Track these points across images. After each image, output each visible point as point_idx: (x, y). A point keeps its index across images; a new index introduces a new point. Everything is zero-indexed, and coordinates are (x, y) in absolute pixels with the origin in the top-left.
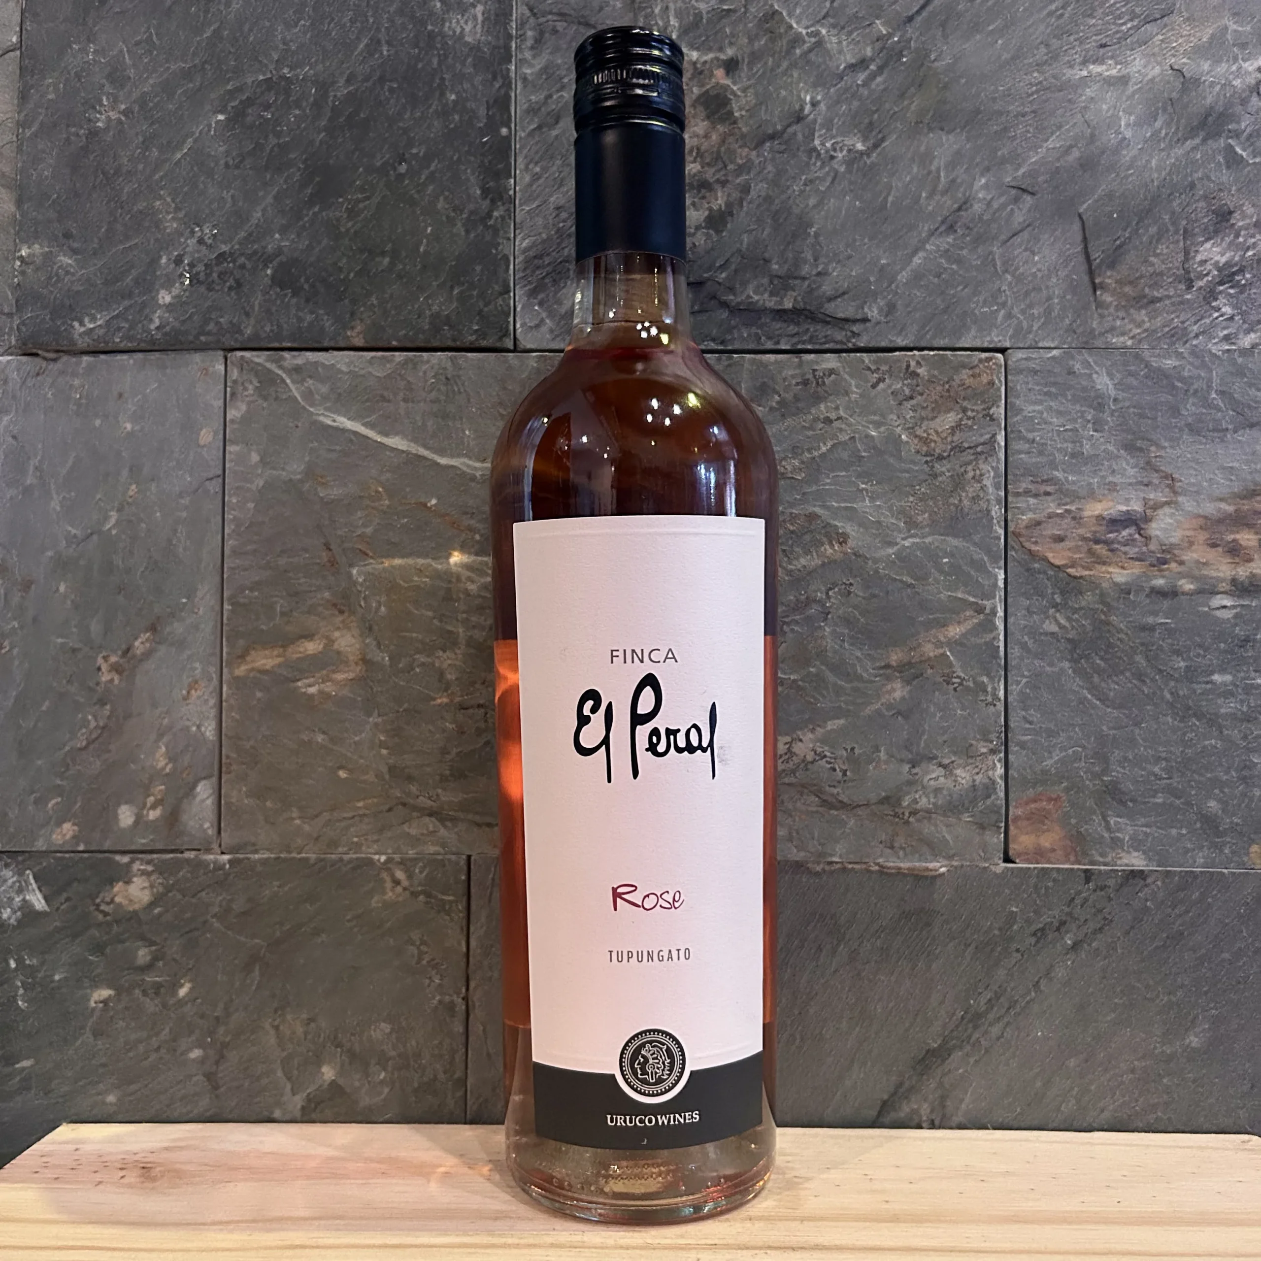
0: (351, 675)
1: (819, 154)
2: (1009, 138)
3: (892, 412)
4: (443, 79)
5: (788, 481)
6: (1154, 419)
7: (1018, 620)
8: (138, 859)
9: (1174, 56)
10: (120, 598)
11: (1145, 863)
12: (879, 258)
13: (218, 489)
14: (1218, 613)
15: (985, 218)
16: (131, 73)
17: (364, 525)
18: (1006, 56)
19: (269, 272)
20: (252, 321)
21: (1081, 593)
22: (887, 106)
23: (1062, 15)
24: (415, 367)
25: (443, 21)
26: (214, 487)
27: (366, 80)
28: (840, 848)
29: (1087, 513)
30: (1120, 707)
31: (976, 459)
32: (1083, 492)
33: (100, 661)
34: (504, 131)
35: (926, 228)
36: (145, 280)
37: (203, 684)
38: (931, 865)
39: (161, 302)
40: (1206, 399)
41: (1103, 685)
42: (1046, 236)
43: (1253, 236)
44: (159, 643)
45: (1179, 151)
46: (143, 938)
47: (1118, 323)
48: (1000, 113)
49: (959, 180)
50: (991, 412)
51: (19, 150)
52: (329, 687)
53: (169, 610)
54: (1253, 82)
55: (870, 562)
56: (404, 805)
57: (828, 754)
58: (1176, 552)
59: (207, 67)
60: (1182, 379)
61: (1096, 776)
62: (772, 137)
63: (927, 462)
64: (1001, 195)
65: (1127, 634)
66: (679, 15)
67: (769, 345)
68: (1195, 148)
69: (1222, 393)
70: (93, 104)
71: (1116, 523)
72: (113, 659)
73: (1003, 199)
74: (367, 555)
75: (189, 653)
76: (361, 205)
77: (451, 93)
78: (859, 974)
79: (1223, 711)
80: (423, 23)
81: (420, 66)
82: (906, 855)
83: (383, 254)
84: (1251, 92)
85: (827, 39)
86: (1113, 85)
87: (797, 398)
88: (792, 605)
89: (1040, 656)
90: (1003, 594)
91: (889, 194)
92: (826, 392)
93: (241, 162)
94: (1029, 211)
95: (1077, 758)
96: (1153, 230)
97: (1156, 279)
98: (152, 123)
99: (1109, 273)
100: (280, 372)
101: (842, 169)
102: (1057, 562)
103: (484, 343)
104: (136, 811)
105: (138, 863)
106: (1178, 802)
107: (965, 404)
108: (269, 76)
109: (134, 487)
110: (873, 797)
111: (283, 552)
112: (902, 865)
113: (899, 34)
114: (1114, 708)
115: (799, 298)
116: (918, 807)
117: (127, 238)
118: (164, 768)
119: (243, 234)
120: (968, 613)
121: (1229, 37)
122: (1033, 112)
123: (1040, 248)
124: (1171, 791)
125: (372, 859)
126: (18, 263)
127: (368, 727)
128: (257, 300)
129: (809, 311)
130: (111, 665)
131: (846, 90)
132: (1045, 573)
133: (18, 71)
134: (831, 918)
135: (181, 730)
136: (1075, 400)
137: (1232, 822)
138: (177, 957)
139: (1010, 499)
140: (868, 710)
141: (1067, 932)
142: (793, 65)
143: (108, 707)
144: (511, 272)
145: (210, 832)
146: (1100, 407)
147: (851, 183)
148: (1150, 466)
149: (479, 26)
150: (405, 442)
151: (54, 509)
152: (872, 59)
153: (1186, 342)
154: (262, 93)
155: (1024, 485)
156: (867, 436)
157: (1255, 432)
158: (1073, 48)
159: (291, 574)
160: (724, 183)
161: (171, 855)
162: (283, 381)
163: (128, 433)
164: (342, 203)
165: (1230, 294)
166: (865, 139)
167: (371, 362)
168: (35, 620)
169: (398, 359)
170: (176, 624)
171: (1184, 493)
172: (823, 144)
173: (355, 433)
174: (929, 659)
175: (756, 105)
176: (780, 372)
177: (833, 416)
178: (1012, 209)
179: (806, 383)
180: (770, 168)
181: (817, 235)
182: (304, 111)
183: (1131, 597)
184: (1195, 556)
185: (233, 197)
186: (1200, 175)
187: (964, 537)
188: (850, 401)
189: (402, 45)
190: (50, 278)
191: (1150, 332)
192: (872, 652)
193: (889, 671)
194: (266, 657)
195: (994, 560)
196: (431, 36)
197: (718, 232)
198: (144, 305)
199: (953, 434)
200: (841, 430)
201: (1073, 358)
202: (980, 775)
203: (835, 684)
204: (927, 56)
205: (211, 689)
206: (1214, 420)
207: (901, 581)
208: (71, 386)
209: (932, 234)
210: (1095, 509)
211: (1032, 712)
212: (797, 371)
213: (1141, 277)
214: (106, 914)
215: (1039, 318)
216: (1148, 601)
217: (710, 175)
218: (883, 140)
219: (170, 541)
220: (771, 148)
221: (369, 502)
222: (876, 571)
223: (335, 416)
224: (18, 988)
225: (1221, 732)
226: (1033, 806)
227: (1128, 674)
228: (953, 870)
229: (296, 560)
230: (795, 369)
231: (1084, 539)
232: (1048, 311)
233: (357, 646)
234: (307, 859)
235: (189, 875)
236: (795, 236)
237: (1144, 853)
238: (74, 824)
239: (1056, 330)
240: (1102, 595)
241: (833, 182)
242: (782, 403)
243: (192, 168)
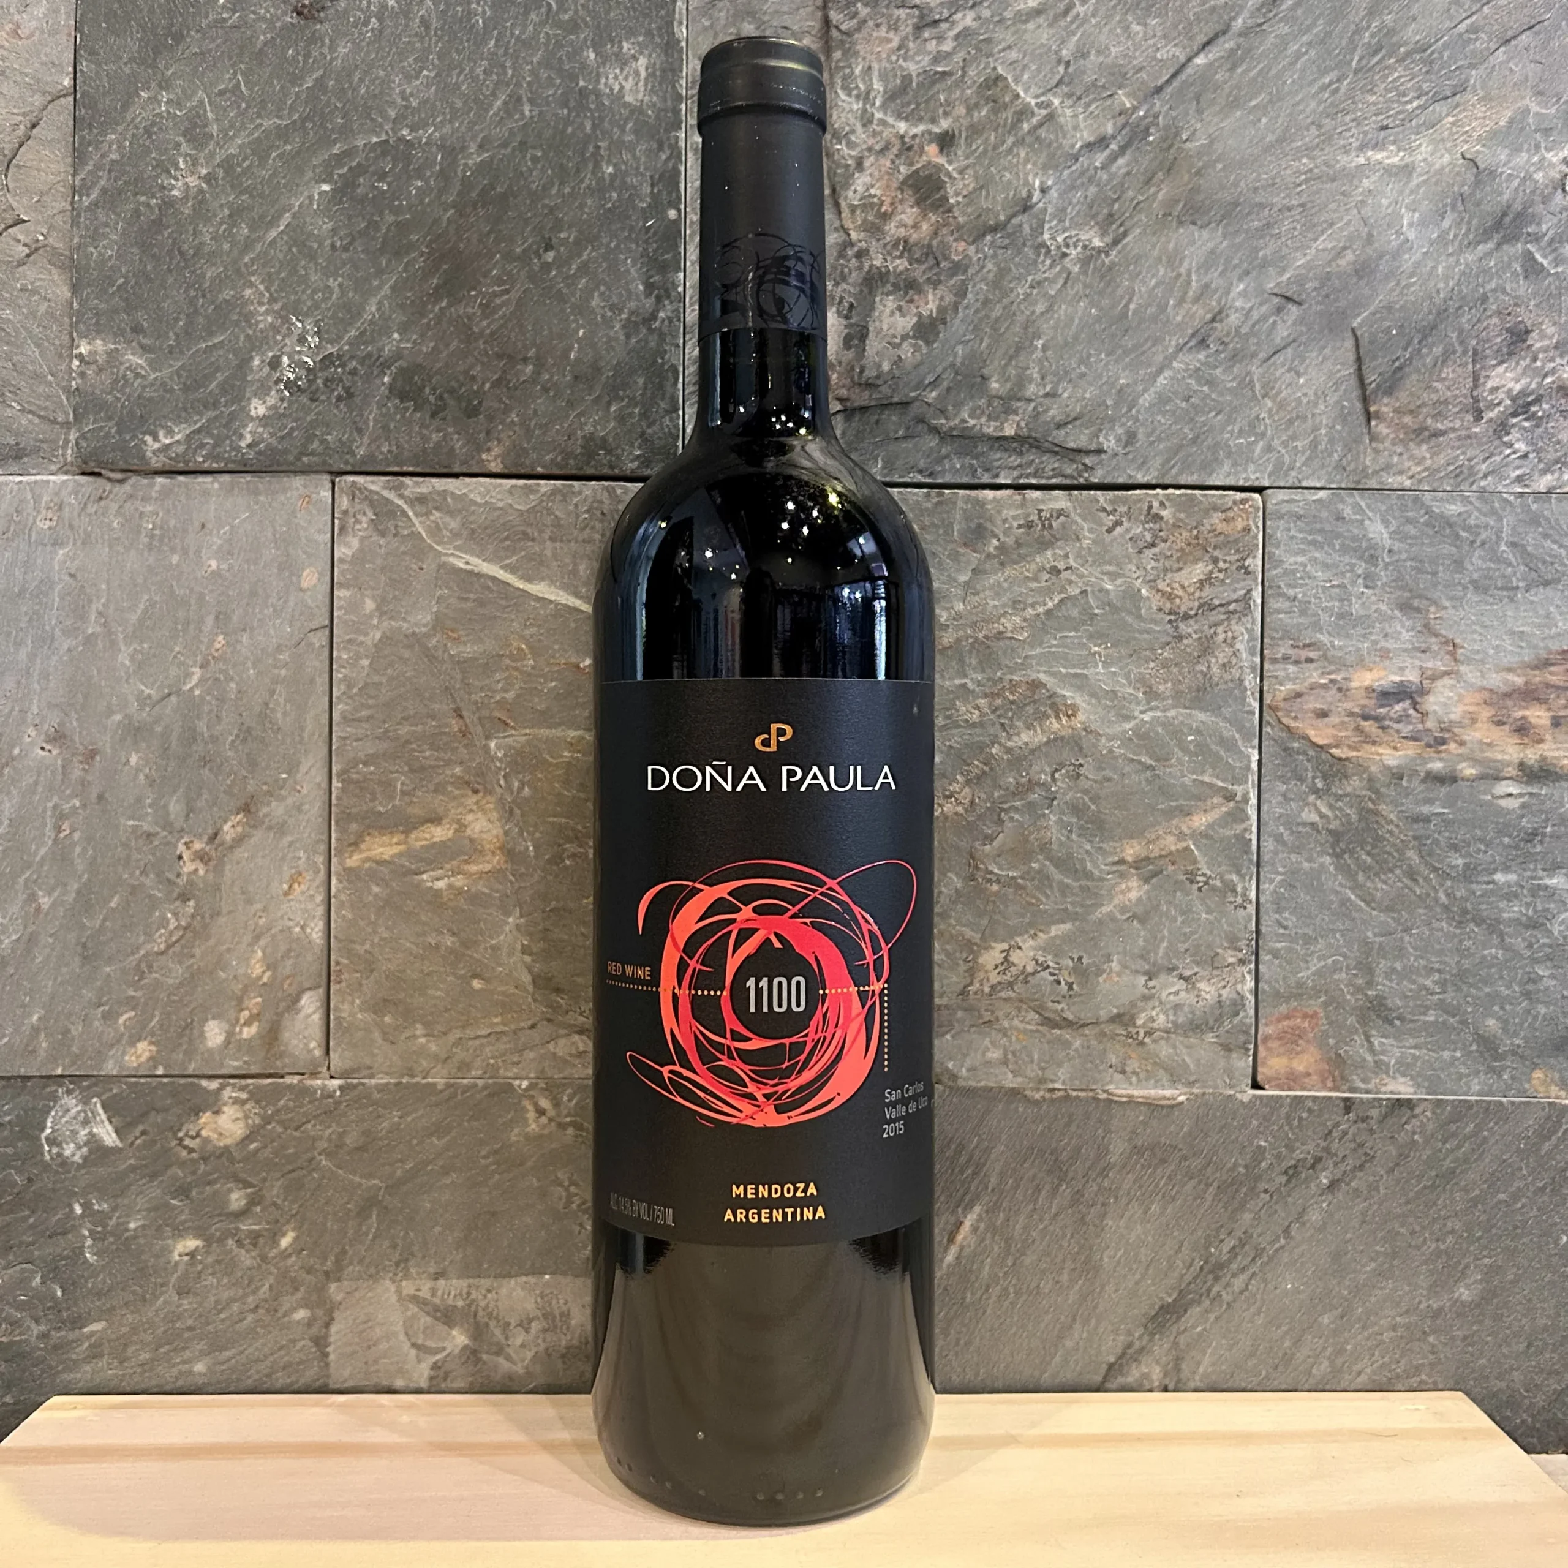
0: (487, 867)
1: (1049, 251)
2: (1272, 236)
3: (1130, 562)
4: (599, 147)
5: (1008, 642)
6: (1435, 574)
7: (1274, 806)
8: (229, 1084)
9: (1467, 142)
10: (206, 772)
11: (1412, 1090)
12: (1117, 379)
13: (325, 641)
14: (1503, 803)
15: (1243, 331)
16: (214, 129)
17: (505, 690)
18: (1270, 138)
19: (386, 379)
20: (366, 440)
21: (1346, 777)
22: (1130, 194)
23: (1337, 90)
24: (564, 500)
25: (598, 75)
26: (320, 639)
27: (504, 145)
28: (1063, 1073)
29: (1354, 684)
30: (1389, 909)
31: (1228, 619)
32: (1350, 659)
33: (181, 848)
34: (672, 214)
35: (1173, 343)
36: (233, 386)
37: (308, 876)
38: (1168, 1093)
39: (253, 413)
40: (1494, 551)
41: (1369, 884)
42: (1314, 354)
43: (1552, 360)
44: (254, 827)
45: (1470, 257)
46: (236, 1179)
47: (1395, 459)
48: (1262, 206)
49: (1213, 286)
50: (1246, 563)
51: (75, 222)
52: (459, 881)
53: (265, 788)
54: (1558, 176)
55: (1103, 740)
56: (549, 1020)
57: (1051, 964)
58: (1456, 730)
59: (309, 125)
60: (1468, 529)
61: (1359, 989)
62: (994, 229)
63: (1170, 622)
64: (1261, 304)
65: (1397, 826)
66: (884, 77)
67: (986, 479)
68: (1489, 254)
69: (1513, 545)
70: (166, 167)
71: (1388, 696)
72: (197, 846)
73: (1264, 309)
74: (507, 724)
75: (289, 839)
76: (498, 301)
77: (609, 162)
78: (1083, 1218)
79: (1506, 915)
80: (574, 78)
81: (570, 130)
82: (1139, 1080)
83: (525, 360)
84: (1556, 189)
85: (1060, 111)
86: (1396, 174)
87: (1019, 544)
88: (1012, 788)
89: (1297, 850)
90: (1256, 778)
91: (1130, 301)
92: (1053, 536)
93: (350, 243)
94: (1294, 324)
95: (1336, 968)
96: (1438, 350)
97: (1440, 409)
98: (241, 193)
99: (1385, 400)
100: (400, 502)
101: (1076, 270)
102: (1321, 741)
103: (647, 472)
104: (226, 1026)
105: (229, 1089)
106: (1452, 1020)
107: (1216, 553)
108: (384, 137)
109: (221, 638)
110: (1103, 1014)
111: (403, 718)
112: (1136, 1093)
113: (1145, 107)
114: (1381, 911)
115: (1023, 424)
116: (1155, 1025)
117: (211, 334)
118: (260, 978)
119: (353, 333)
120: (1215, 800)
121: (1531, 121)
122: (1302, 205)
123: (1306, 369)
124: (1442, 1006)
125: (511, 1085)
126: (76, 363)
127: (507, 928)
128: (372, 415)
129: (1035, 439)
130: (196, 853)
131: (1082, 173)
132: (1305, 753)
133: (71, 123)
134: (1051, 1154)
135: (281, 931)
136: (1344, 550)
137: (1512, 1044)
138: (279, 1202)
139: (1266, 666)
140: (1097, 915)
141: (1324, 1169)
142: (1020, 142)
143: (192, 903)
144: (680, 386)
145: (318, 1053)
146: (1373, 559)
147: (1085, 286)
148: (1428, 629)
149: (641, 83)
150: (553, 589)
151: (122, 664)
152: (1114, 137)
153: (1472, 484)
154: (377, 158)
155: (1283, 650)
156: (1101, 590)
157: (1549, 591)
158: (1349, 130)
159: (414, 746)
160: (936, 284)
161: (269, 1081)
162: (404, 513)
163: (213, 572)
164: (476, 297)
165: (1525, 428)
166: (1102, 236)
167: (511, 491)
168: (100, 797)
169: (543, 490)
170: (274, 804)
171: (1468, 661)
172: (1053, 238)
173: (494, 579)
174: (1171, 853)
175: (975, 190)
176: (999, 512)
177: (1061, 565)
178: (1275, 322)
179: (1030, 525)
180: (990, 266)
181: (1045, 348)
182: (427, 182)
183: (1404, 783)
184: (1477, 735)
185: (340, 286)
186: (1493, 285)
187: (1213, 711)
188: (1081, 547)
189: (548, 104)
190: (116, 381)
191: (1433, 471)
192: (1104, 846)
193: (1123, 868)
194: (382, 846)
195: (1247, 738)
196: (583, 93)
197: (928, 343)
198: (232, 417)
199: (1201, 588)
200: (1070, 582)
201: (1343, 501)
202: (1227, 989)
203: (1061, 883)
204: (1177, 134)
205: (318, 882)
206: (1503, 576)
207: (1140, 762)
208: (142, 513)
209: (1180, 349)
210: (1365, 678)
211: (1287, 915)
212: (1020, 511)
213: (1424, 405)
214: (191, 1150)
215: (1303, 453)
216: (1423, 787)
217: (919, 273)
218: (1125, 234)
219: (267, 704)
220: (992, 242)
221: (507, 661)
222: (1111, 751)
223: (467, 557)
224: (85, 1237)
225: (1503, 940)
226: (1286, 1023)
227: (1398, 872)
228: (1194, 1099)
229: (420, 728)
230: (1017, 508)
231: (1351, 714)
232: (1314, 443)
233: (495, 832)
234: (434, 1084)
235: (291, 1104)
236: (1019, 349)
237: (1412, 1079)
238: (151, 1043)
239: (1323, 466)
240: (1370, 780)
241: (1065, 283)
242: (1002, 548)
243: (290, 250)
